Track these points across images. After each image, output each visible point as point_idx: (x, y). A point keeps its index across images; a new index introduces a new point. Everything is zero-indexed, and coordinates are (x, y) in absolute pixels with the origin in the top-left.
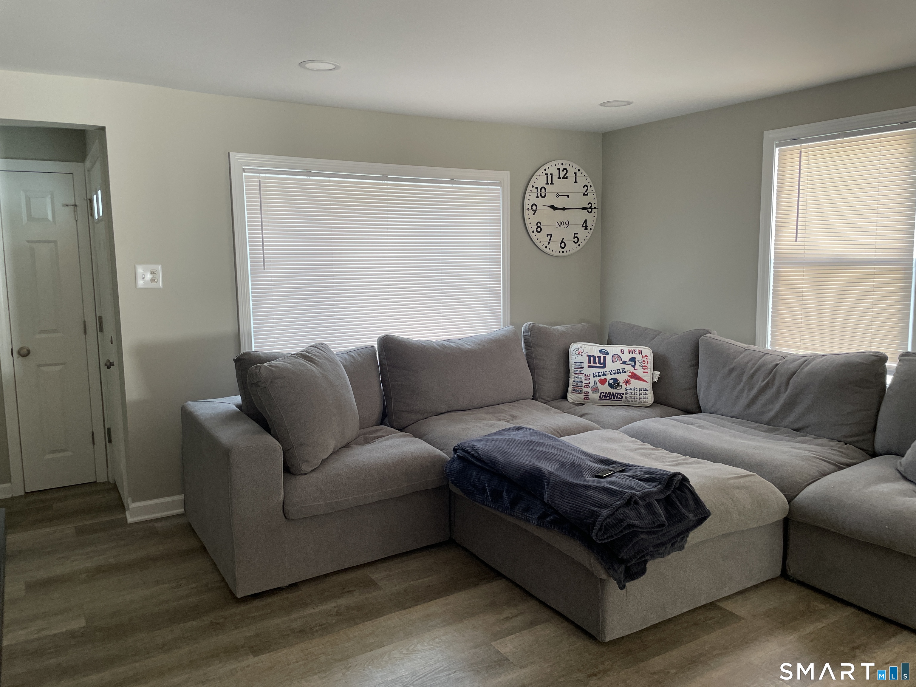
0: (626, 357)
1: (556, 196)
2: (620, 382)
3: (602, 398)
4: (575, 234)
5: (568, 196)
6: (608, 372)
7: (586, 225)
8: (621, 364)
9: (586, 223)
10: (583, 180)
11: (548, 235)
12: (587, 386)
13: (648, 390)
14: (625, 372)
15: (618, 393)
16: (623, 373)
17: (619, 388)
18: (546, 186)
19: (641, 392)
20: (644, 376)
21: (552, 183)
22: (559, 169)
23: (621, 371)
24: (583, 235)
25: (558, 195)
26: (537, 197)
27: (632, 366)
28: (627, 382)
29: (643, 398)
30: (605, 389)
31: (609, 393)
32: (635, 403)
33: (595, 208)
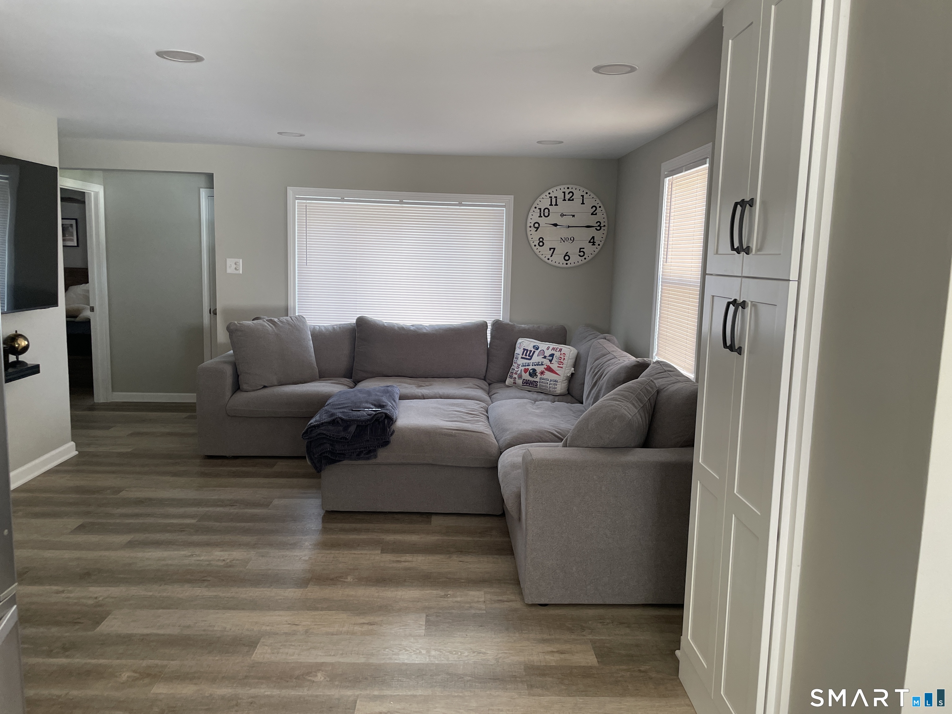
0: (547, 353)
1: (561, 215)
2: (537, 372)
3: (524, 384)
4: (580, 249)
5: (574, 216)
6: (531, 364)
7: (594, 241)
8: (542, 358)
9: (594, 239)
10: (590, 201)
11: (550, 249)
12: (516, 374)
13: (558, 382)
14: (543, 365)
15: (534, 381)
16: (541, 365)
17: (535, 377)
18: (550, 207)
19: (551, 382)
20: (558, 370)
21: (556, 205)
22: (564, 193)
23: (540, 364)
24: (589, 249)
25: (562, 214)
26: (540, 216)
27: (549, 361)
28: (542, 373)
29: (552, 387)
30: (526, 376)
31: (528, 380)
32: (546, 391)
33: (604, 226)
